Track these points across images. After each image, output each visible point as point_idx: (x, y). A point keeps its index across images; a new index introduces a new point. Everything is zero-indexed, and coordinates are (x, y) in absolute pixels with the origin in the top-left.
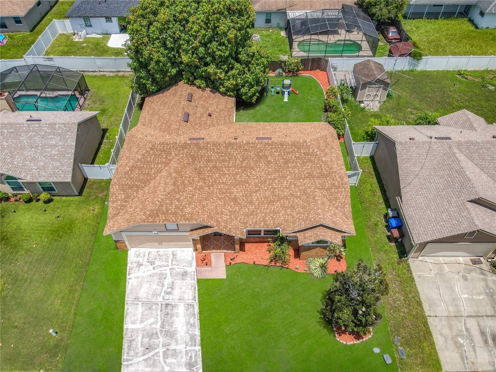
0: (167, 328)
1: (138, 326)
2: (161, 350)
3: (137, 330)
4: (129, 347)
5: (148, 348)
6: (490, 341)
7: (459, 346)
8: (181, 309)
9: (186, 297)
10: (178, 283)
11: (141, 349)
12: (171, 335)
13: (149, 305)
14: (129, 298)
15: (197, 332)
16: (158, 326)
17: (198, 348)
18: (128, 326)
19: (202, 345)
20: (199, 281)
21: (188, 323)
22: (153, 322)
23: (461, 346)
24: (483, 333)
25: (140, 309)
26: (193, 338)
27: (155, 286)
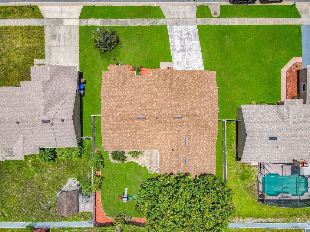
0: (182, 41)
1: (194, 42)
2: (183, 33)
3: (194, 40)
4: (196, 34)
5: (188, 34)
6: (57, 36)
7: (70, 35)
8: (178, 49)
9: (176, 54)
10: (180, 60)
11: (191, 33)
12: (180, 39)
13: (191, 50)
14: (200, 53)
15: (170, 40)
16: (186, 42)
17: (169, 34)
18: (198, 42)
19: (168, 35)
20: (171, 61)
21: (174, 43)
22: (188, 44)
23: (69, 35)
24: (59, 39)
25: (194, 48)
26: (172, 37)
27: (190, 58)
